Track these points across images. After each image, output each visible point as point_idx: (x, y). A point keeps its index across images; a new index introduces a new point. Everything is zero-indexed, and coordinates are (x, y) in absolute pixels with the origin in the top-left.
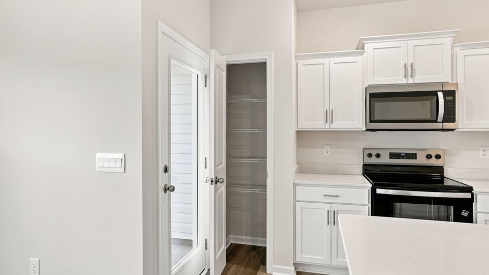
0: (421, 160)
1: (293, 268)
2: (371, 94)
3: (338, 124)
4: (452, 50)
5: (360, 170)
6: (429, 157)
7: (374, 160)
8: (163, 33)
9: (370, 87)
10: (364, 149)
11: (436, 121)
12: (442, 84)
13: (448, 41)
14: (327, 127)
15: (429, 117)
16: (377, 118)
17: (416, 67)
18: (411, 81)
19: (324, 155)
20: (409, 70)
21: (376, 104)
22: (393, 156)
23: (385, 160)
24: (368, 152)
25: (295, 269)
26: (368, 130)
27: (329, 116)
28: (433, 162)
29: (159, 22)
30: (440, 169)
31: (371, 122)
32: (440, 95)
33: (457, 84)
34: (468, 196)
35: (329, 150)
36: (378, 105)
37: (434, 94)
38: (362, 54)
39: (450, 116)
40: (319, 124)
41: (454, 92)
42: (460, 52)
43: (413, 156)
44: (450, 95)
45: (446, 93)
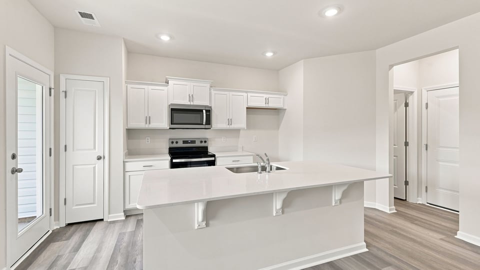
0: (198, 144)
1: (123, 214)
2: (171, 109)
3: (154, 125)
4: (210, 90)
5: (167, 151)
6: (202, 142)
7: (175, 145)
8: (10, 55)
9: (172, 104)
10: (170, 139)
11: (202, 124)
12: (205, 106)
13: (208, 86)
14: (147, 126)
15: (199, 122)
16: (175, 122)
17: (194, 96)
18: (192, 104)
19: (145, 143)
20: (191, 98)
21: (174, 114)
22: (184, 142)
23: (181, 145)
24: (171, 141)
25: (125, 214)
26: (170, 128)
27: (148, 120)
28: (203, 145)
29: (7, 47)
30: (206, 148)
31: (171, 124)
32: (204, 111)
33: (211, 107)
34: (213, 159)
35: (149, 140)
36: (175, 115)
37: (202, 111)
38: (167, 86)
39: (209, 122)
40: (142, 125)
41: (210, 110)
42: (213, 92)
43: (193, 142)
44: (209, 112)
45: (206, 111)
